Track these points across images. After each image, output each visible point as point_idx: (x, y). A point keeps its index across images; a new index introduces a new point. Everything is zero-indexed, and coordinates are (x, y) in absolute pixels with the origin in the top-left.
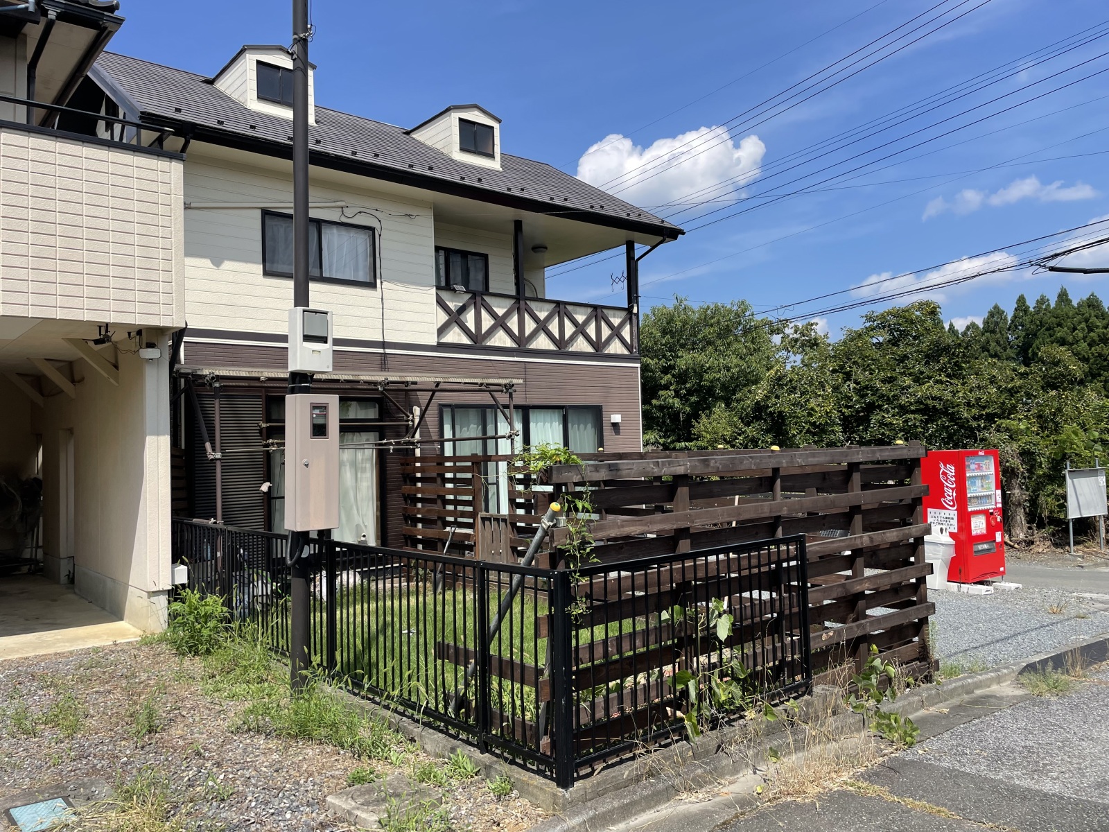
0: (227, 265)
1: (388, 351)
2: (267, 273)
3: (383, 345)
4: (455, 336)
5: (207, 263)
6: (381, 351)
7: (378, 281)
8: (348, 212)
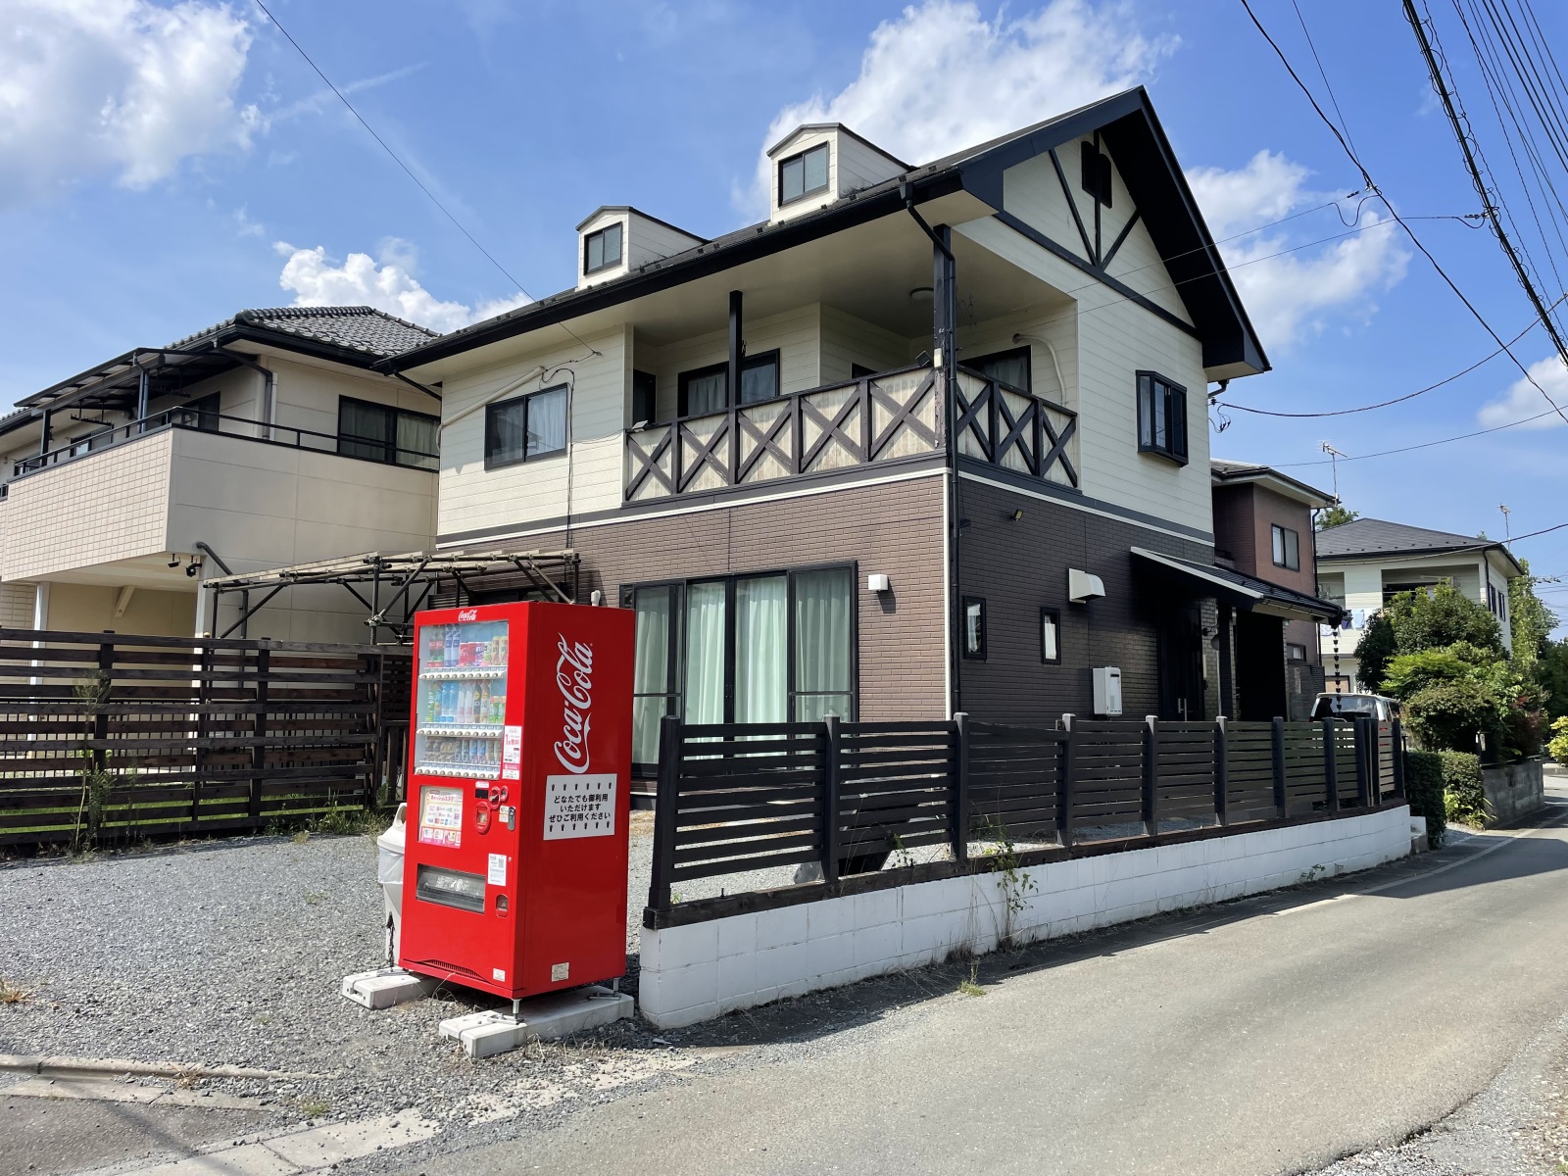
0: (466, 468)
1: (573, 526)
2: (488, 468)
3: (569, 519)
4: (653, 489)
5: (453, 471)
6: (565, 527)
7: (569, 444)
8: (547, 375)
